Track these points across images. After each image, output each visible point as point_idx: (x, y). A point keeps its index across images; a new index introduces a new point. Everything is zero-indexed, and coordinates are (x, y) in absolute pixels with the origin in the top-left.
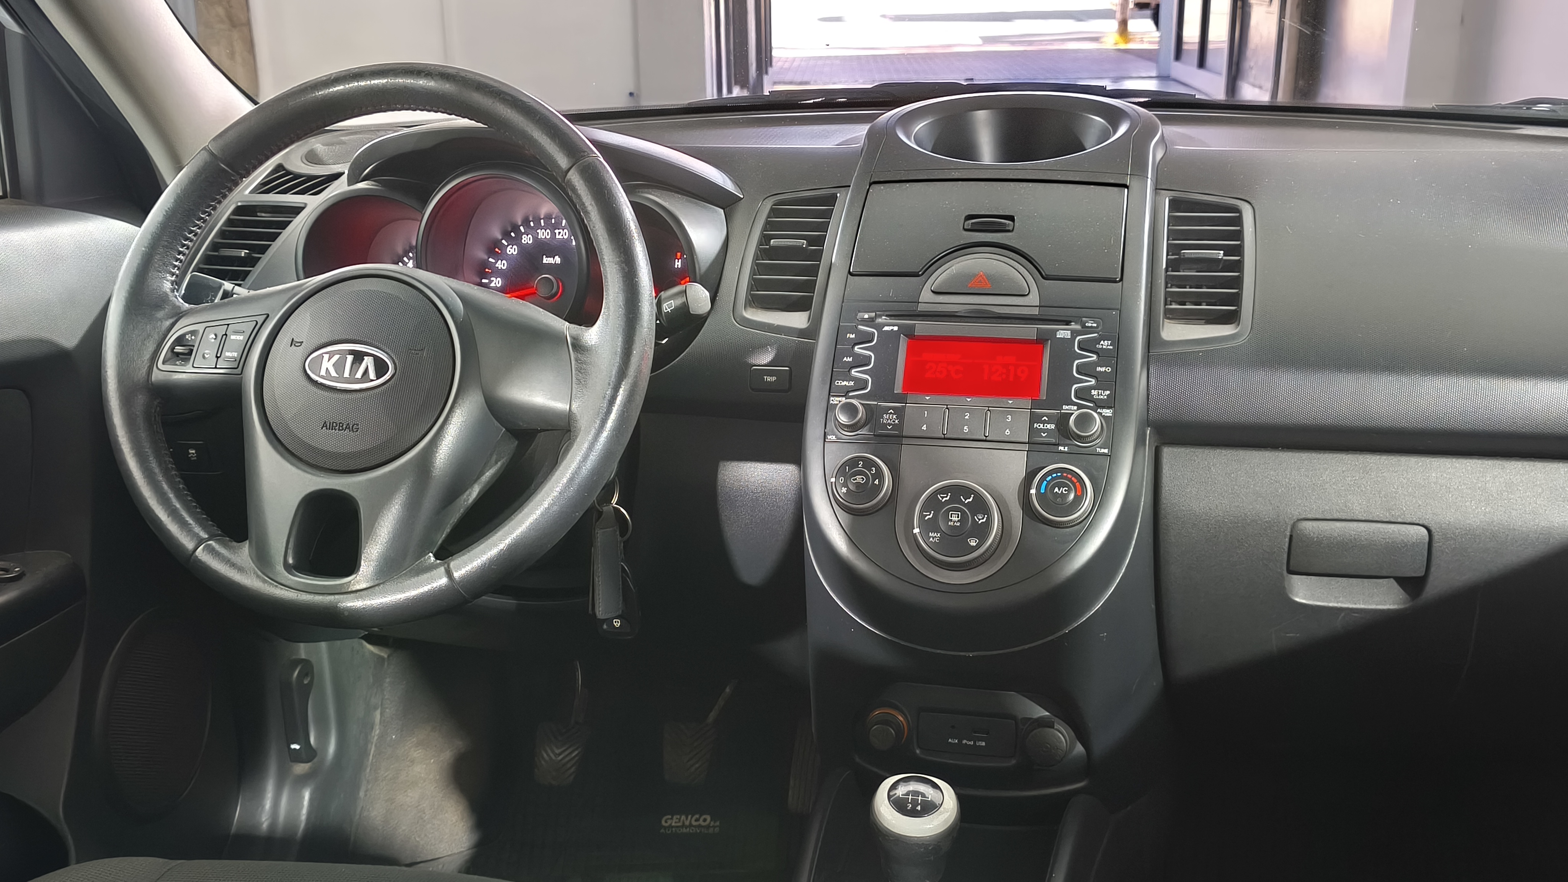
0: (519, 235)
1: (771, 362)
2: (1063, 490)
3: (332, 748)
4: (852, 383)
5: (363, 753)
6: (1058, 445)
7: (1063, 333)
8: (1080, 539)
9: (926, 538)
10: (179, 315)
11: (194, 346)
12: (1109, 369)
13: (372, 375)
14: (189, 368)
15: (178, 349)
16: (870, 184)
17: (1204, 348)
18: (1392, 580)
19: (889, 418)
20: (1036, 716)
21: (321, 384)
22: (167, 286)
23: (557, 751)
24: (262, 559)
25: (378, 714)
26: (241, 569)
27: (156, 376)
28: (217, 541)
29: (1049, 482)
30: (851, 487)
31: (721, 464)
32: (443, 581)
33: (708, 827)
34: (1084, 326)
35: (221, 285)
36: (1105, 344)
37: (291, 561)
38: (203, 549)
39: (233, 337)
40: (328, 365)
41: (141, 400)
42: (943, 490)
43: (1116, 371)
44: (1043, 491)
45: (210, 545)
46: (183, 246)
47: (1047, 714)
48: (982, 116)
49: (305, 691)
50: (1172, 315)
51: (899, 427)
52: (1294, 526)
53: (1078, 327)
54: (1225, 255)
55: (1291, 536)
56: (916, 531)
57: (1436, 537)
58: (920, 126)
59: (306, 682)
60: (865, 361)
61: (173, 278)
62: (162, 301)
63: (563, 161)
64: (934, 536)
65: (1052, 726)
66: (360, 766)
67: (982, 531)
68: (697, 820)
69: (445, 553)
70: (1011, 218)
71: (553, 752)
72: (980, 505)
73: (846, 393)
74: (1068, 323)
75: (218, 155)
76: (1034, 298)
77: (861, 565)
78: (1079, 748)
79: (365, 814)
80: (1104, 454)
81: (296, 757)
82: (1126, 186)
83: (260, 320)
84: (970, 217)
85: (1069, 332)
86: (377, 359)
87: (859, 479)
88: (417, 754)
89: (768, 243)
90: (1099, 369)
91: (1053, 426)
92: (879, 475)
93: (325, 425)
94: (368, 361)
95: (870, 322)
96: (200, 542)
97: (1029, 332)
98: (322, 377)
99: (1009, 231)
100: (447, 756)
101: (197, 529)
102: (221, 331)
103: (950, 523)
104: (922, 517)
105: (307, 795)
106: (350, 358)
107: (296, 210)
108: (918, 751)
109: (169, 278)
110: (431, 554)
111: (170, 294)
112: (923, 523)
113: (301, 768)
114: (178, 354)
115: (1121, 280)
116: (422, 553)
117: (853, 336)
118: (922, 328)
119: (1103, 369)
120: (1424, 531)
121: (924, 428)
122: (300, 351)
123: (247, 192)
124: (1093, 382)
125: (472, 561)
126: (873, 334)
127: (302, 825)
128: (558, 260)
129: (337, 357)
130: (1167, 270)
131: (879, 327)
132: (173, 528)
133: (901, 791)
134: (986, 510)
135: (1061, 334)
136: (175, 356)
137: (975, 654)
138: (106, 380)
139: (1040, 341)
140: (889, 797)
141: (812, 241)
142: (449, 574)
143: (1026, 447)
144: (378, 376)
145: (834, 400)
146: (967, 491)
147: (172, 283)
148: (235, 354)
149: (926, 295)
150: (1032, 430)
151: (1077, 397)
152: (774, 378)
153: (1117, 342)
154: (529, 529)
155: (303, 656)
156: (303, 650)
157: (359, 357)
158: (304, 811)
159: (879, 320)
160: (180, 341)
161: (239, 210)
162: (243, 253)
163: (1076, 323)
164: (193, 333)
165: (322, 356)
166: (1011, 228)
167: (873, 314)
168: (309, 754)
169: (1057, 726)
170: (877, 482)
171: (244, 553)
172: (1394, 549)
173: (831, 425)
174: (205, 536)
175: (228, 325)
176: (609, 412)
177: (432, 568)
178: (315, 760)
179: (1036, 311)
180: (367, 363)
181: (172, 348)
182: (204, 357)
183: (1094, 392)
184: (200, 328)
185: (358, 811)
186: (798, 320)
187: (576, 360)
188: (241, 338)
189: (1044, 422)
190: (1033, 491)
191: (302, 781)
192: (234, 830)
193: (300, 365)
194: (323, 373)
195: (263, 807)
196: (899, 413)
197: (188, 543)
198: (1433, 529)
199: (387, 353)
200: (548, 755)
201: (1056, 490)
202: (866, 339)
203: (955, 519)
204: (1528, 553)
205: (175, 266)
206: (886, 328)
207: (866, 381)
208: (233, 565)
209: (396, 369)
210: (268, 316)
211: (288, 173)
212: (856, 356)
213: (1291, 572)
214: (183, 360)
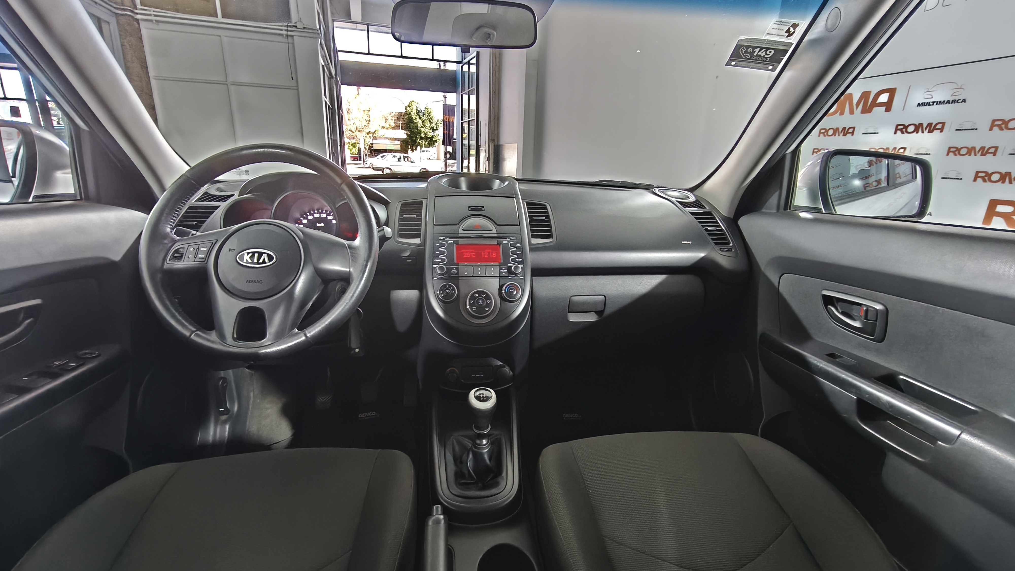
0: (307, 216)
1: (410, 254)
2: (513, 290)
3: (236, 408)
4: (440, 260)
5: (247, 408)
6: (508, 276)
7: (505, 242)
8: (518, 306)
9: (472, 309)
10: (174, 242)
11: (183, 253)
12: (520, 252)
13: (267, 261)
14: (182, 262)
15: (176, 255)
16: (435, 197)
17: (544, 245)
18: (594, 312)
19: (454, 271)
20: (499, 364)
21: (245, 265)
22: (168, 230)
23: (323, 398)
24: (222, 336)
25: (252, 394)
26: (213, 342)
27: (166, 266)
28: (200, 331)
29: (508, 288)
30: (444, 294)
31: (392, 292)
32: (303, 338)
33: (375, 415)
34: (511, 239)
35: (190, 232)
36: (518, 245)
37: (235, 336)
38: (194, 335)
39: (202, 249)
40: (247, 258)
41: (159, 276)
42: (476, 293)
43: (522, 252)
44: (506, 291)
45: (197, 333)
46: (175, 214)
47: (502, 363)
48: (462, 179)
49: (225, 388)
50: (533, 236)
51: (458, 273)
52: (570, 298)
53: (509, 240)
54: (545, 218)
55: (569, 301)
56: (468, 307)
57: (607, 298)
58: (445, 180)
59: (225, 385)
60: (444, 253)
61: (171, 227)
62: (166, 236)
63: (339, 181)
64: (474, 308)
65: (505, 367)
66: (246, 413)
67: (489, 305)
68: (371, 414)
69: (302, 327)
70: (483, 207)
71: (322, 398)
72: (488, 297)
73: (438, 263)
74: (506, 238)
75: (190, 177)
76: (494, 231)
77: (449, 321)
78: (511, 373)
79: (250, 430)
80: (522, 279)
81: (222, 413)
82: (514, 198)
83: (214, 242)
84: (469, 207)
85: (507, 241)
86: (269, 255)
87: (447, 291)
88: (268, 406)
89: (403, 216)
90: (517, 252)
91: (506, 271)
92: (454, 289)
93: (247, 281)
94: (265, 256)
95: (443, 240)
96: (193, 332)
97: (495, 242)
98: (245, 263)
99: (483, 211)
100: (280, 405)
101: (191, 327)
102: (197, 246)
103: (479, 304)
104: (469, 302)
105: (227, 427)
106: (256, 255)
107: (216, 208)
108: (462, 381)
109: (169, 227)
110: (296, 329)
111: (170, 233)
112: (470, 304)
113: (224, 417)
114: (176, 257)
115: (519, 225)
116: (292, 328)
117: (438, 245)
118: (461, 241)
119: (519, 252)
120: (603, 297)
121: (466, 273)
122: (234, 253)
123: (193, 201)
124: (516, 256)
125: (315, 329)
126: (445, 244)
127: (227, 438)
128: (322, 225)
129: (250, 255)
130: (530, 223)
131: (447, 241)
132: (179, 328)
133: (478, 393)
134: (490, 299)
135: (504, 242)
136: (174, 258)
137: (486, 346)
138: (142, 270)
139: (499, 244)
140: (474, 396)
141: (417, 215)
142: (305, 335)
143: (499, 278)
144: (270, 261)
145: (435, 266)
146: (483, 293)
147: (171, 228)
148: (203, 256)
149: (460, 231)
150: (500, 273)
151: (512, 261)
152: (410, 261)
153: (521, 244)
154: (337, 315)
155: (222, 376)
156: (222, 374)
157: (261, 254)
158: (227, 433)
159: (446, 239)
160: (177, 251)
161: (189, 208)
162: (194, 223)
163: (508, 238)
164: (183, 248)
165: (244, 254)
166: (483, 210)
167: (444, 238)
168: (227, 411)
169: (506, 367)
170: (453, 292)
171: (213, 336)
172: (596, 303)
173: (434, 274)
174: (195, 330)
175: (199, 244)
176: (365, 271)
177: (297, 334)
178: (230, 413)
179: (496, 235)
180: (264, 256)
181: (173, 254)
182: (189, 258)
183: (517, 260)
184: (186, 246)
185: (247, 430)
186: (417, 241)
187: (350, 252)
188: (206, 249)
189: (504, 270)
190: (503, 291)
191: (225, 422)
192: (198, 444)
193: (234, 258)
194: (245, 261)
195: (209, 434)
196: (456, 268)
197: (187, 334)
198: (606, 296)
199: (273, 252)
200: (320, 399)
201: (511, 290)
202: (442, 245)
203: (481, 302)
204: (628, 301)
205: (172, 222)
206: (449, 242)
207: (445, 259)
208: (208, 340)
209: (277, 258)
210: (217, 240)
211: (210, 195)
212: (440, 251)
213: (569, 312)
214: (178, 259)
